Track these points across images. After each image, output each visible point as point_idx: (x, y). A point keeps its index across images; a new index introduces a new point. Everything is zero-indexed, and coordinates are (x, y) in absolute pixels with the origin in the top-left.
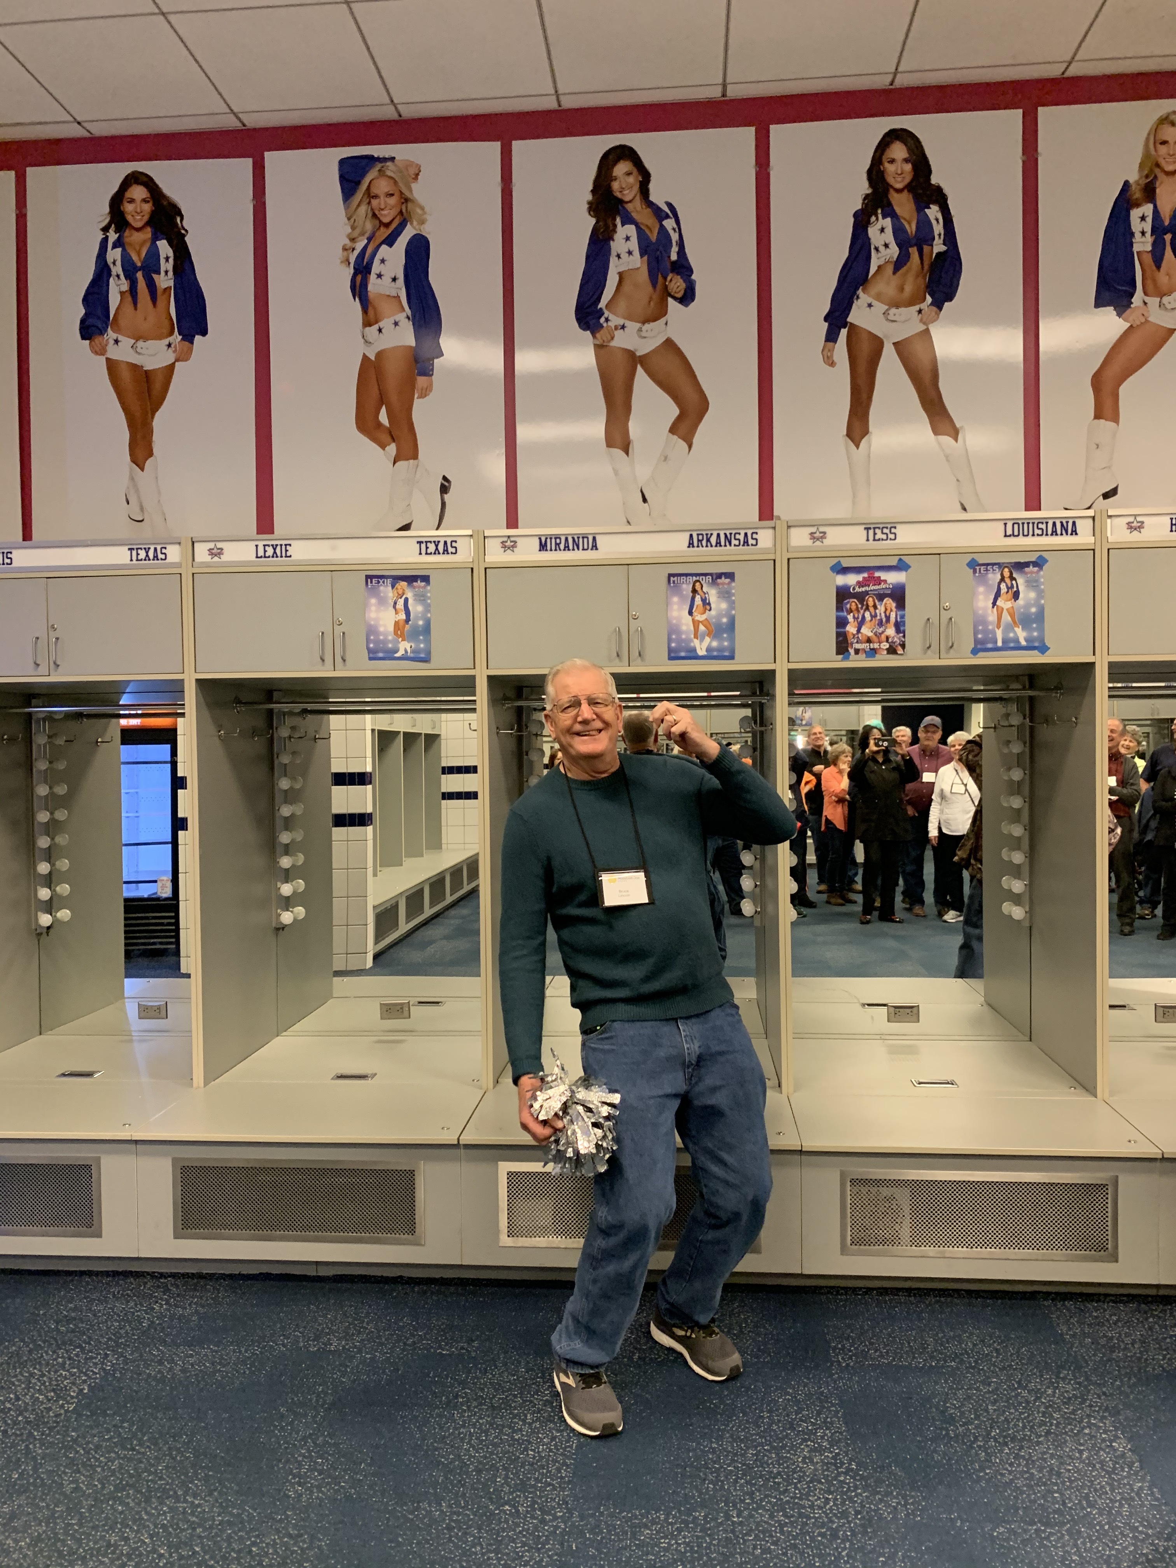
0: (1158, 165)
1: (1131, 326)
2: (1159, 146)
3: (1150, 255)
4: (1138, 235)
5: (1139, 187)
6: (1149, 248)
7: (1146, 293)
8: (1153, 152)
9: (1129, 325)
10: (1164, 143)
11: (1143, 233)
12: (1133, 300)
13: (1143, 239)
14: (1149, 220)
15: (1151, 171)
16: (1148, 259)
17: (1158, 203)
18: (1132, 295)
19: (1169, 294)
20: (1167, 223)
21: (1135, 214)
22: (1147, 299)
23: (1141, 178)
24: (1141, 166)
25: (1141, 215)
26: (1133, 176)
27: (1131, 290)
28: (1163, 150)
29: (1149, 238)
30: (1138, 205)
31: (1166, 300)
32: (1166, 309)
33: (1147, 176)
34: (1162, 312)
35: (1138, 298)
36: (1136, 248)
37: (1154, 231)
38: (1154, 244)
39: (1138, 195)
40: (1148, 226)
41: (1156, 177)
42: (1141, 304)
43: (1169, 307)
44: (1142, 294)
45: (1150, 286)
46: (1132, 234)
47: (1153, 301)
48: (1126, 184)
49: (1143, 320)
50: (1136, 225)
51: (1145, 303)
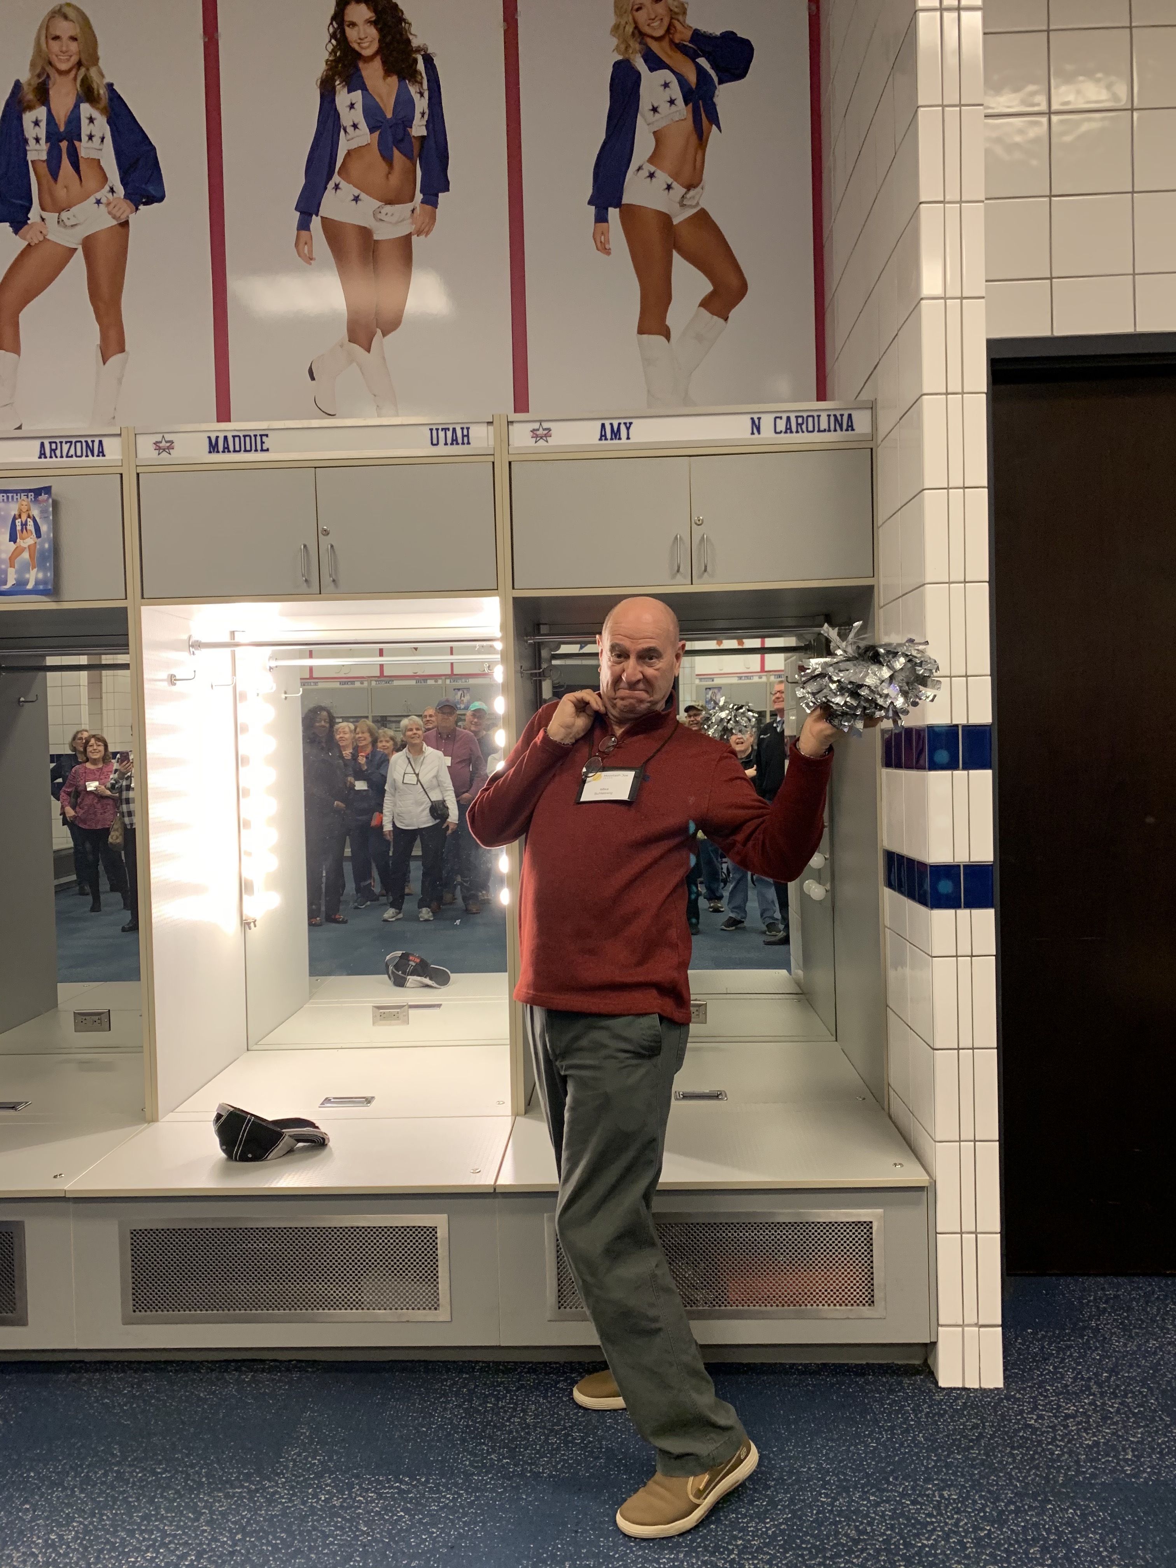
0: (50, 63)
1: (29, 245)
2: (51, 42)
3: (45, 164)
4: (32, 142)
5: (31, 88)
6: (44, 157)
7: (43, 209)
8: (44, 46)
9: (26, 243)
10: (56, 38)
11: (37, 140)
12: (29, 216)
13: (37, 147)
14: (43, 124)
15: (43, 69)
16: (44, 169)
17: (52, 106)
18: (28, 209)
19: (68, 208)
20: (62, 129)
21: (28, 118)
22: (45, 215)
23: (32, 78)
24: (33, 65)
25: (34, 120)
26: (25, 76)
27: (27, 204)
28: (55, 46)
29: (44, 146)
30: (30, 108)
31: (64, 215)
32: (65, 226)
33: (39, 76)
34: (63, 230)
35: (34, 214)
36: (30, 157)
37: (48, 139)
38: (49, 153)
39: (30, 96)
40: (42, 132)
41: (48, 76)
42: (39, 220)
43: (68, 223)
44: (39, 207)
45: (47, 197)
46: (26, 141)
47: (51, 217)
48: (18, 85)
49: (41, 239)
50: (30, 131)
51: (43, 220)
